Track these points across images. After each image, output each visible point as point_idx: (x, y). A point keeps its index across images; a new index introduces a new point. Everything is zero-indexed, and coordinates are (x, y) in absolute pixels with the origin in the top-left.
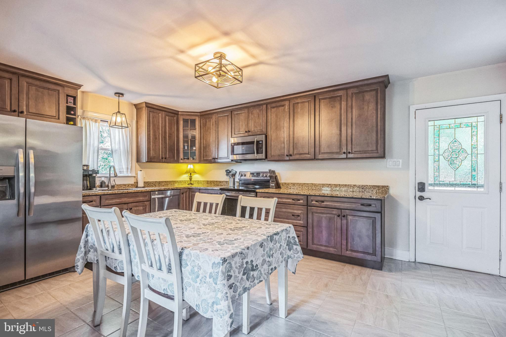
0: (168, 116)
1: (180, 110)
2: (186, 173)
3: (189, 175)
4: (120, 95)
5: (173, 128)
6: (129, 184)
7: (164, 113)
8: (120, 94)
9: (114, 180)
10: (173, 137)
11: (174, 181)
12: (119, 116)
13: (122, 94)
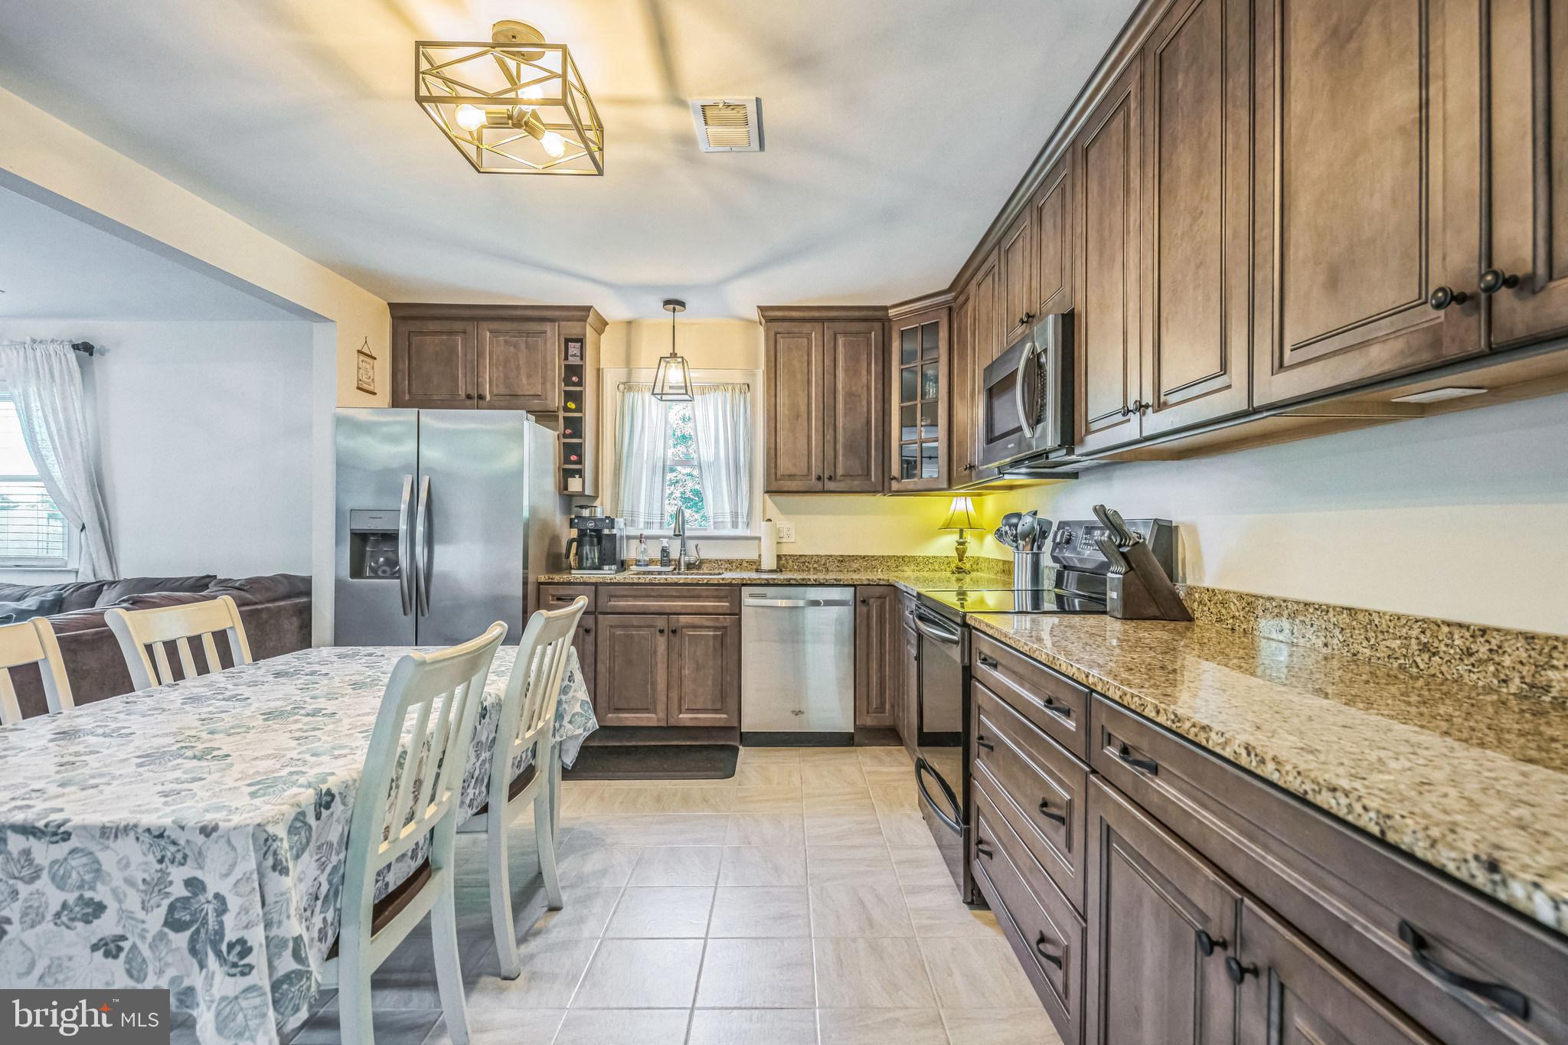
0: (845, 334)
1: (888, 304)
2: (947, 526)
3: (956, 537)
4: (676, 307)
5: (864, 372)
6: (742, 561)
7: (828, 328)
8: (674, 304)
9: (697, 546)
10: (864, 403)
11: (898, 557)
12: (673, 365)
13: (682, 304)
